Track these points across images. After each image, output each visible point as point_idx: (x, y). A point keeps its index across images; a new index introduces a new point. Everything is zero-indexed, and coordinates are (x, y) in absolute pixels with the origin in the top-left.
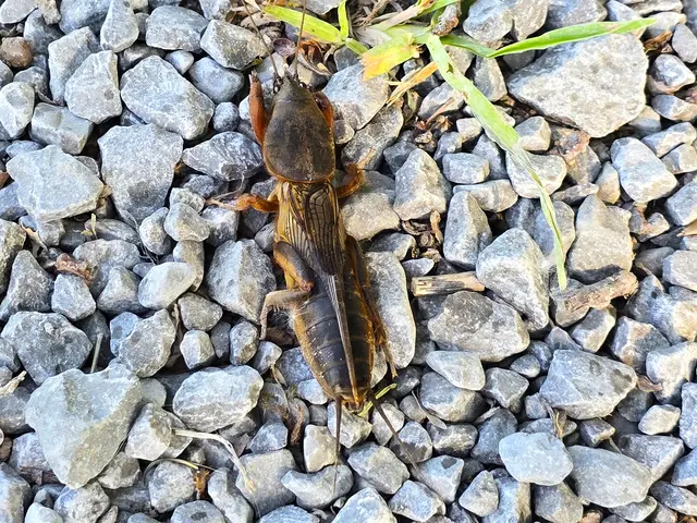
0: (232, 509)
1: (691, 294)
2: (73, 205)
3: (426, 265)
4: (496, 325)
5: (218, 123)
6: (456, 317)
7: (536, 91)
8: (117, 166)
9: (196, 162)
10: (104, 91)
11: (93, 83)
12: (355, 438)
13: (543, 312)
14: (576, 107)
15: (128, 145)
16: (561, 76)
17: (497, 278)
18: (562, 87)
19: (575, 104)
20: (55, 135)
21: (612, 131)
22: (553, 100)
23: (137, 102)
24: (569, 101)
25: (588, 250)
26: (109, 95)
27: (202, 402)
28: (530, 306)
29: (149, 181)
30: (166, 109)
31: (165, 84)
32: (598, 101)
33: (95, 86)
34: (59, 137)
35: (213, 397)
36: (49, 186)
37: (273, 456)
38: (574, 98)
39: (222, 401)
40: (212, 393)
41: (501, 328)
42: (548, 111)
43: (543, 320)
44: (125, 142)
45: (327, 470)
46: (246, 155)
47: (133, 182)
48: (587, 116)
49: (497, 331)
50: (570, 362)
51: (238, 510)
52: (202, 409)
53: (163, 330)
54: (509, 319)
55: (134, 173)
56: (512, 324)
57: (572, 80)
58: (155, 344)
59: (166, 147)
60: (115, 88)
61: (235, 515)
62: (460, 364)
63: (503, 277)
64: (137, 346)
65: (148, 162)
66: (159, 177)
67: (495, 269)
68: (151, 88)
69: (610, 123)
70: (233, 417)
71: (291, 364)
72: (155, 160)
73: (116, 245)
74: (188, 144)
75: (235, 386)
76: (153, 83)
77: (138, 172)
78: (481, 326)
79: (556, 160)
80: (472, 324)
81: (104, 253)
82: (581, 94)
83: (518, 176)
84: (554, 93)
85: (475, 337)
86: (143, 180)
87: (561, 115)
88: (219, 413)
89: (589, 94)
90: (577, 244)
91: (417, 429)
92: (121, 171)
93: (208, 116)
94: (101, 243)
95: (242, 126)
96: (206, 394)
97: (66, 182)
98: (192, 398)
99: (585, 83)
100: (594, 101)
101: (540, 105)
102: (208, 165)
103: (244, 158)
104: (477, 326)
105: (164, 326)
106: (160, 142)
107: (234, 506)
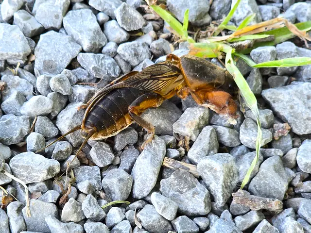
0: (14, 219)
1: (307, 224)
2: (11, 52)
3: (174, 153)
4: (194, 193)
5: (104, 50)
6: (176, 182)
7: (273, 97)
8: (43, 47)
9: (82, 61)
10: (56, 14)
11: (52, 8)
12: (93, 215)
13: (221, 198)
14: (291, 113)
15: (54, 40)
16: (289, 94)
17: (206, 171)
18: (287, 100)
19: (291, 111)
20: (21, 24)
21: (306, 133)
22: (280, 105)
23: (68, 25)
24: (288, 108)
25: (261, 180)
26: (57, 17)
27: (24, 163)
28: (216, 192)
29: (56, 61)
30: (81, 32)
31: (87, 22)
32: (304, 114)
33: (52, 10)
34: (23, 25)
35: (29, 163)
36: (4, 40)
37: (46, 204)
38: (292, 108)
39: (34, 167)
40: (30, 161)
41: (196, 196)
42: (276, 109)
43: (220, 202)
44: (53, 39)
45: (70, 223)
46: (110, 68)
47: (47, 58)
48: (295, 120)
49: (193, 197)
50: (223, 225)
51: (17, 221)
52: (22, 167)
53: (23, 125)
54: (202, 192)
55: (50, 54)
56: (202, 196)
57: (294, 98)
58: (16, 130)
59: (71, 48)
60: (61, 15)
61: (14, 222)
62: (165, 202)
63: (209, 171)
64: (7, 127)
65: (59, 51)
66: (61, 61)
67: (206, 165)
68: (79, 22)
69: (307, 128)
70: (36, 178)
71: (81, 172)
72: (63, 52)
73: (23, 81)
74: (83, 51)
75: (43, 162)
76: (82, 20)
77: (52, 55)
78: (186, 191)
79: (267, 132)
80: (183, 188)
81: (16, 83)
82: (296, 106)
83: (243, 131)
84: (282, 101)
85: (182, 196)
86: (53, 59)
87: (281, 114)
88: (29, 173)
89: (300, 108)
90: (258, 175)
91: (127, 224)
92: (44, 50)
93: (100, 45)
94: (17, 78)
95: (117, 57)
96: (27, 160)
97: (13, 42)
98: (20, 159)
99: (300, 102)
100: (302, 113)
101: (273, 105)
102: (87, 64)
103: (108, 69)
104: (184, 190)
105: (24, 123)
106: (69, 45)
107: (16, 218)
